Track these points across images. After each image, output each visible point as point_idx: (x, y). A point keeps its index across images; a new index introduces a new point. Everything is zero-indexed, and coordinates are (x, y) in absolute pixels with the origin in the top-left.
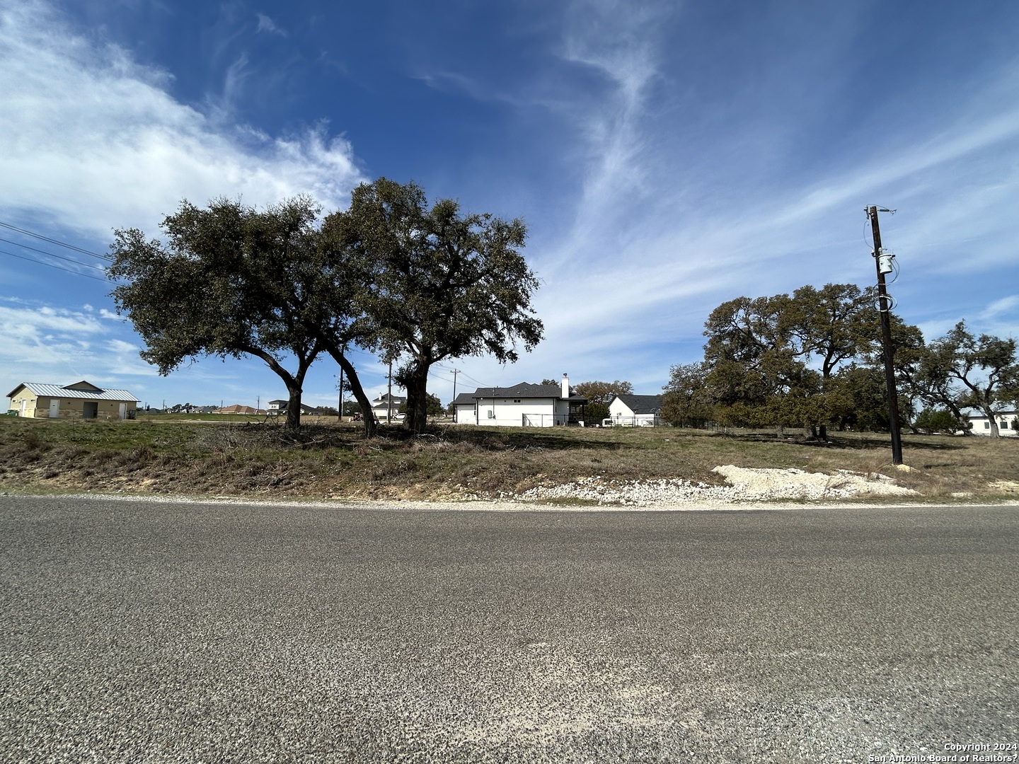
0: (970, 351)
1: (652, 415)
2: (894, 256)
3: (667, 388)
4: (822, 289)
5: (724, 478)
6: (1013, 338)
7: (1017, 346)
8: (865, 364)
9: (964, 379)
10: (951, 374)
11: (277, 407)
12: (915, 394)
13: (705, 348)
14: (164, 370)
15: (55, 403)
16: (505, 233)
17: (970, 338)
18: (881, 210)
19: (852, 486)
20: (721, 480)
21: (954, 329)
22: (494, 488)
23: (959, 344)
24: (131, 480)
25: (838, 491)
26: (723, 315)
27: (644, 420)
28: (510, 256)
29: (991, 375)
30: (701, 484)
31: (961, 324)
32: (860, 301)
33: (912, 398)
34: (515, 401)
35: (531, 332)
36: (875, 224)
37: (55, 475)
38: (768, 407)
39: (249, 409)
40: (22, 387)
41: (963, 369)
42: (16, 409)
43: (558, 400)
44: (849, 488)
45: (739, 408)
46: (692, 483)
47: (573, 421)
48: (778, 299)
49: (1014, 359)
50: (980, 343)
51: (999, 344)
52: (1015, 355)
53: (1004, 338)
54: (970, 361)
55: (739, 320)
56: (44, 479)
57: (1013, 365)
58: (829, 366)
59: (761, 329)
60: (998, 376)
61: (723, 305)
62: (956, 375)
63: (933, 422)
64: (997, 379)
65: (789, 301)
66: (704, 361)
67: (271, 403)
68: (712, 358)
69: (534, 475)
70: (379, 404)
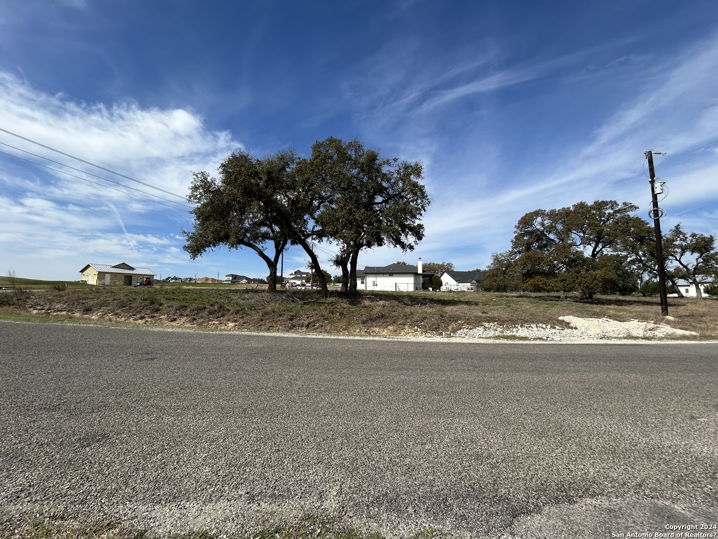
0: (684, 243)
1: (469, 284)
2: (664, 183)
3: (489, 267)
4: (592, 203)
5: (569, 323)
6: (713, 235)
7: (715, 239)
8: (612, 251)
9: (679, 261)
10: (671, 257)
11: (231, 278)
12: (645, 270)
13: (512, 241)
14: (194, 257)
15: (108, 276)
16: (410, 170)
17: (684, 235)
18: (655, 153)
19: (662, 329)
20: (567, 325)
21: (674, 228)
22: (436, 329)
23: (677, 239)
24: (221, 323)
25: (653, 332)
26: (527, 220)
27: (465, 287)
28: (415, 185)
29: (698, 258)
30: (557, 327)
31: (679, 225)
32: (618, 211)
33: (642, 273)
34: (390, 275)
35: (418, 232)
36: (651, 162)
37: (175, 320)
38: (559, 279)
39: (213, 280)
40: (88, 266)
41: (679, 254)
42: (85, 280)
43: (416, 274)
44: (660, 331)
45: (538, 280)
46: (551, 327)
47: (425, 287)
48: (563, 210)
49: (713, 249)
50: (691, 238)
51: (703, 239)
52: (714, 246)
53: (707, 235)
54: (684, 250)
55: (537, 223)
56: (169, 322)
57: (712, 252)
58: (595, 253)
59: (551, 229)
60: (703, 259)
61: (527, 214)
62: (674, 258)
63: (653, 289)
64: (702, 261)
65: (571, 212)
66: (511, 249)
67: (226, 276)
68: (516, 248)
69: (456, 321)
70: (293, 276)
